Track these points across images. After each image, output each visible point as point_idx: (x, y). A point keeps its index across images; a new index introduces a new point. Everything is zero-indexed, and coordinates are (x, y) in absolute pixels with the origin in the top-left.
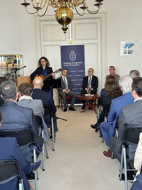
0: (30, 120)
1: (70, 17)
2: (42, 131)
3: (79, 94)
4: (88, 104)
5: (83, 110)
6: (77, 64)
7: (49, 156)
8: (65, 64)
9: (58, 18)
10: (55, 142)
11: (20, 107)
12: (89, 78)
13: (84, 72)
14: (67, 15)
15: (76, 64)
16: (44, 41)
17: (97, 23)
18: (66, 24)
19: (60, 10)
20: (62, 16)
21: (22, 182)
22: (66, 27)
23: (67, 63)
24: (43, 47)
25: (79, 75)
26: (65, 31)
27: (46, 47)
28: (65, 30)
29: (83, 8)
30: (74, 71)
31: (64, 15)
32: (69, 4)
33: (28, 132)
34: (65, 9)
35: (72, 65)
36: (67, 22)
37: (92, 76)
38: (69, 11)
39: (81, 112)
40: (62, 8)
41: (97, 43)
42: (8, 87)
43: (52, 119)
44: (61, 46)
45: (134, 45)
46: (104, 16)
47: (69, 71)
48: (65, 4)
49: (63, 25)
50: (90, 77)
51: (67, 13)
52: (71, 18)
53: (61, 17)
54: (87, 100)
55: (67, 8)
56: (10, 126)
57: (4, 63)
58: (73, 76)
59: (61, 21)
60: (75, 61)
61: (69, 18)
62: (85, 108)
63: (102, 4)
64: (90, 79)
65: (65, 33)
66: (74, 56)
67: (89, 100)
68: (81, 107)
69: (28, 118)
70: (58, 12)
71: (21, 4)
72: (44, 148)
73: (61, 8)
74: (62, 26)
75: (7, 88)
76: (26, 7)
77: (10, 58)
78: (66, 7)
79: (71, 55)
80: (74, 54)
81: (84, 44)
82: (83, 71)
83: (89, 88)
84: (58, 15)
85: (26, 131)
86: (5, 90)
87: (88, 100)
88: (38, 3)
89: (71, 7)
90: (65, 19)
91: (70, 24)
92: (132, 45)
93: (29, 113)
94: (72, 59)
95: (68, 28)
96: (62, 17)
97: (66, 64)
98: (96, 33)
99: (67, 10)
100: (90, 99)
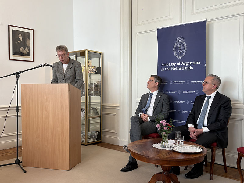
6: (188, 65)
8: (163, 67)
15: (185, 66)
23: (167, 64)
35: (177, 68)
44: (158, 30)
50: (208, 97)
60: (184, 59)
66: (183, 49)
79: (177, 47)
80: (183, 45)
82: (200, 82)
94: (178, 54)
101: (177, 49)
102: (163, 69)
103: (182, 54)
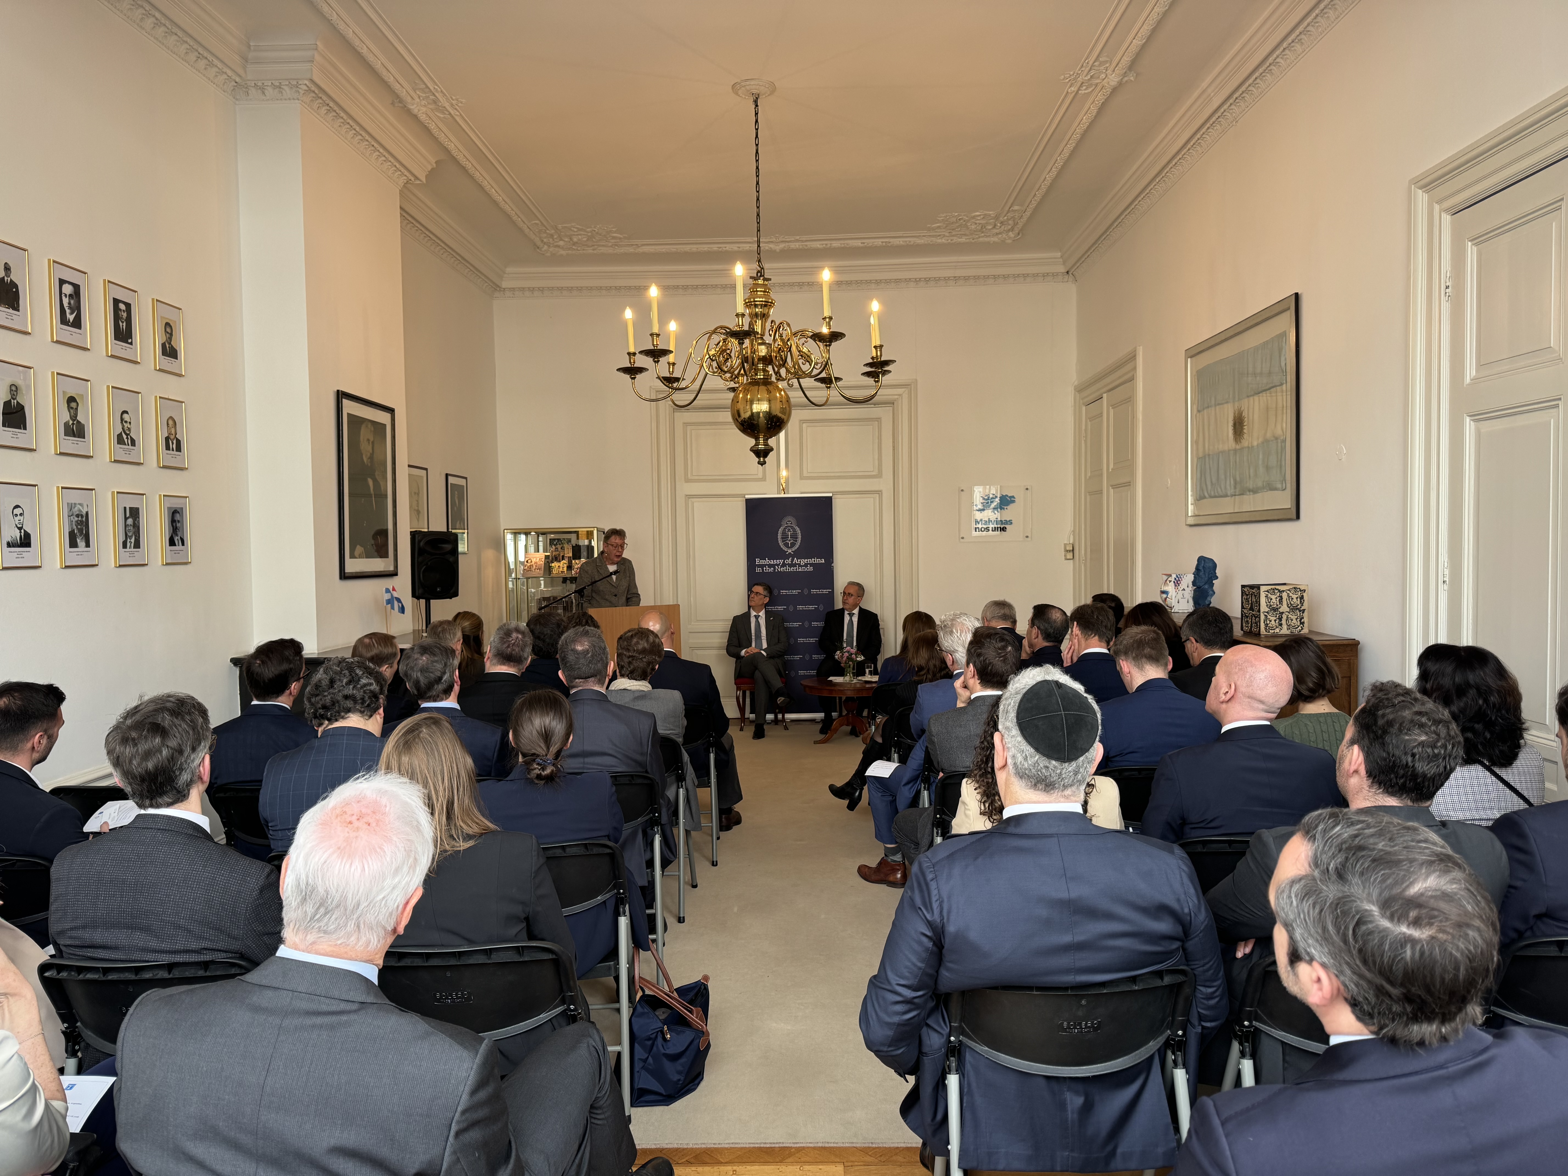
0: (646, 747)
1: (780, 415)
2: (678, 788)
3: (811, 676)
4: (845, 713)
5: (822, 736)
6: (804, 565)
7: (699, 882)
8: (759, 566)
9: (739, 416)
10: (718, 838)
11: (616, 705)
12: (847, 618)
13: (832, 595)
14: (770, 408)
15: (800, 565)
16: (687, 480)
17: (878, 420)
18: (764, 436)
19: (746, 391)
20: (752, 410)
21: (627, 913)
22: (766, 444)
23: (767, 561)
24: (680, 501)
25: (811, 607)
26: (762, 459)
27: (693, 503)
28: (762, 454)
29: (827, 381)
30: (795, 592)
31: (761, 407)
32: (777, 373)
33: (639, 781)
34: (763, 388)
35: (787, 569)
36: (768, 429)
37: (856, 611)
38: (778, 395)
39: (816, 742)
40: (755, 383)
41: (879, 493)
42: (586, 643)
43: (712, 756)
44: (748, 501)
45: (1014, 502)
46: (905, 396)
47: (776, 592)
48: (764, 370)
49: (757, 439)
50: (851, 615)
51: (769, 401)
52: (783, 416)
53: (748, 414)
54: (840, 698)
55: (771, 383)
56: (588, 763)
57: (539, 558)
58: (791, 608)
59: (749, 426)
60: (798, 554)
61: (776, 416)
62: (833, 727)
63: (889, 372)
64: (851, 621)
65: (762, 464)
66: (795, 537)
67: (848, 699)
68: (819, 726)
69: (641, 743)
70: (741, 396)
71: (618, 370)
72: (684, 851)
73: (750, 383)
74: (752, 442)
75: (583, 645)
76: (634, 378)
77: (559, 540)
78: (766, 382)
79: (784, 533)
80: (794, 530)
81: (830, 495)
82: (825, 591)
83: (846, 654)
84: (740, 406)
85: (632, 776)
86: (577, 651)
87: (844, 698)
88: (674, 364)
89: (783, 380)
90: (762, 420)
91: (782, 435)
92: (1005, 501)
93: (645, 726)
94: (786, 545)
95: (772, 449)
96: (752, 414)
97: (765, 566)
98: (876, 457)
99: (769, 392)
100: (850, 694)
101: (785, 537)
102: (758, 570)
103: (793, 545)
